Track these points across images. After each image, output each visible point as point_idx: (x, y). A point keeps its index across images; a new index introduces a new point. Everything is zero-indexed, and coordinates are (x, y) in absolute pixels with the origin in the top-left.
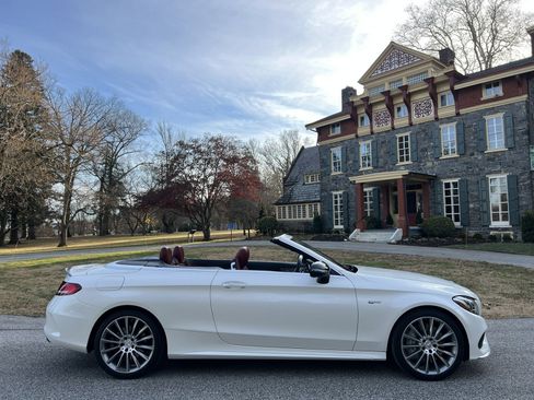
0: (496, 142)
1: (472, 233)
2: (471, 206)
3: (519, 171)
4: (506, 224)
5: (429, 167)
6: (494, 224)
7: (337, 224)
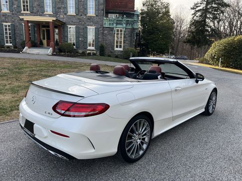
0: (91, 12)
1: (80, 51)
2: (80, 39)
3: (99, 26)
4: (93, 48)
6: (89, 48)
7: (7, 43)
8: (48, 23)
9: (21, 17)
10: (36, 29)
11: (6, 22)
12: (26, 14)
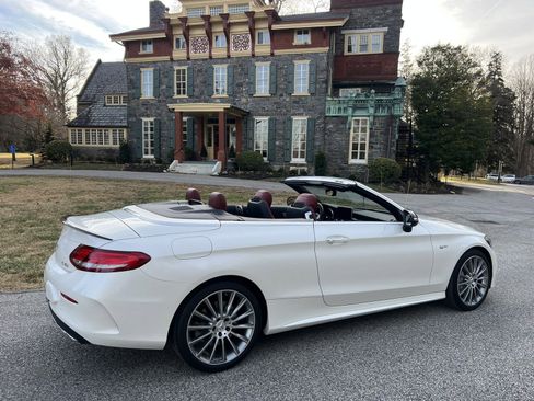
0: (301, 87)
1: (276, 168)
2: (277, 143)
3: (317, 115)
4: (303, 161)
5: (244, 103)
6: (294, 160)
7: (146, 153)
8: (216, 114)
9: (170, 106)
10: (196, 126)
11: (148, 116)
12: (182, 101)
